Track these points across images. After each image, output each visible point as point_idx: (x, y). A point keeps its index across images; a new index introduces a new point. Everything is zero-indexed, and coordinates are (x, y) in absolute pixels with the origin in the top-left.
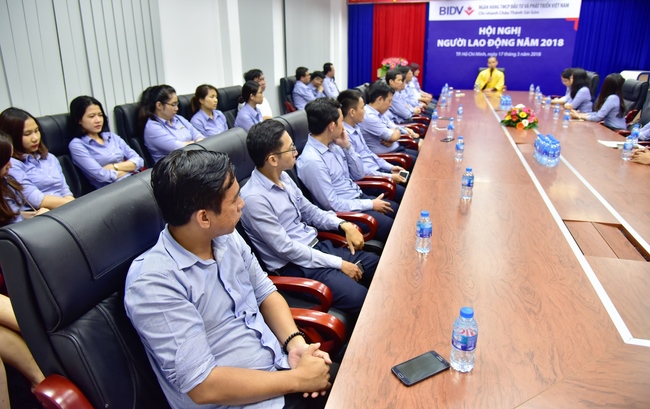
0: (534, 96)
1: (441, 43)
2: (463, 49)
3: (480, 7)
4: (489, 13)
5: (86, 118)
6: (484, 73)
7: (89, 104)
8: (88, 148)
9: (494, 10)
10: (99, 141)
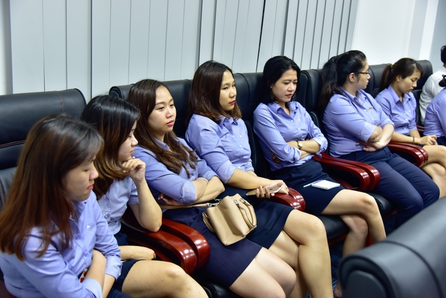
5: (279, 84)
7: (287, 68)
8: (275, 118)
10: (286, 110)
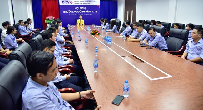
0: (93, 26)
1: (64, 12)
2: (71, 13)
3: (74, 2)
4: (77, 3)
6: (79, 21)
9: (78, 3)
